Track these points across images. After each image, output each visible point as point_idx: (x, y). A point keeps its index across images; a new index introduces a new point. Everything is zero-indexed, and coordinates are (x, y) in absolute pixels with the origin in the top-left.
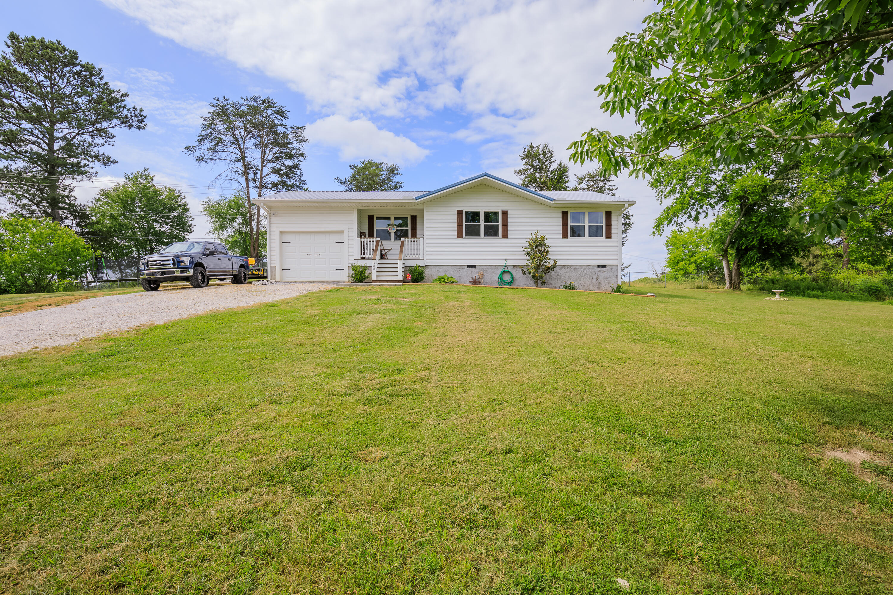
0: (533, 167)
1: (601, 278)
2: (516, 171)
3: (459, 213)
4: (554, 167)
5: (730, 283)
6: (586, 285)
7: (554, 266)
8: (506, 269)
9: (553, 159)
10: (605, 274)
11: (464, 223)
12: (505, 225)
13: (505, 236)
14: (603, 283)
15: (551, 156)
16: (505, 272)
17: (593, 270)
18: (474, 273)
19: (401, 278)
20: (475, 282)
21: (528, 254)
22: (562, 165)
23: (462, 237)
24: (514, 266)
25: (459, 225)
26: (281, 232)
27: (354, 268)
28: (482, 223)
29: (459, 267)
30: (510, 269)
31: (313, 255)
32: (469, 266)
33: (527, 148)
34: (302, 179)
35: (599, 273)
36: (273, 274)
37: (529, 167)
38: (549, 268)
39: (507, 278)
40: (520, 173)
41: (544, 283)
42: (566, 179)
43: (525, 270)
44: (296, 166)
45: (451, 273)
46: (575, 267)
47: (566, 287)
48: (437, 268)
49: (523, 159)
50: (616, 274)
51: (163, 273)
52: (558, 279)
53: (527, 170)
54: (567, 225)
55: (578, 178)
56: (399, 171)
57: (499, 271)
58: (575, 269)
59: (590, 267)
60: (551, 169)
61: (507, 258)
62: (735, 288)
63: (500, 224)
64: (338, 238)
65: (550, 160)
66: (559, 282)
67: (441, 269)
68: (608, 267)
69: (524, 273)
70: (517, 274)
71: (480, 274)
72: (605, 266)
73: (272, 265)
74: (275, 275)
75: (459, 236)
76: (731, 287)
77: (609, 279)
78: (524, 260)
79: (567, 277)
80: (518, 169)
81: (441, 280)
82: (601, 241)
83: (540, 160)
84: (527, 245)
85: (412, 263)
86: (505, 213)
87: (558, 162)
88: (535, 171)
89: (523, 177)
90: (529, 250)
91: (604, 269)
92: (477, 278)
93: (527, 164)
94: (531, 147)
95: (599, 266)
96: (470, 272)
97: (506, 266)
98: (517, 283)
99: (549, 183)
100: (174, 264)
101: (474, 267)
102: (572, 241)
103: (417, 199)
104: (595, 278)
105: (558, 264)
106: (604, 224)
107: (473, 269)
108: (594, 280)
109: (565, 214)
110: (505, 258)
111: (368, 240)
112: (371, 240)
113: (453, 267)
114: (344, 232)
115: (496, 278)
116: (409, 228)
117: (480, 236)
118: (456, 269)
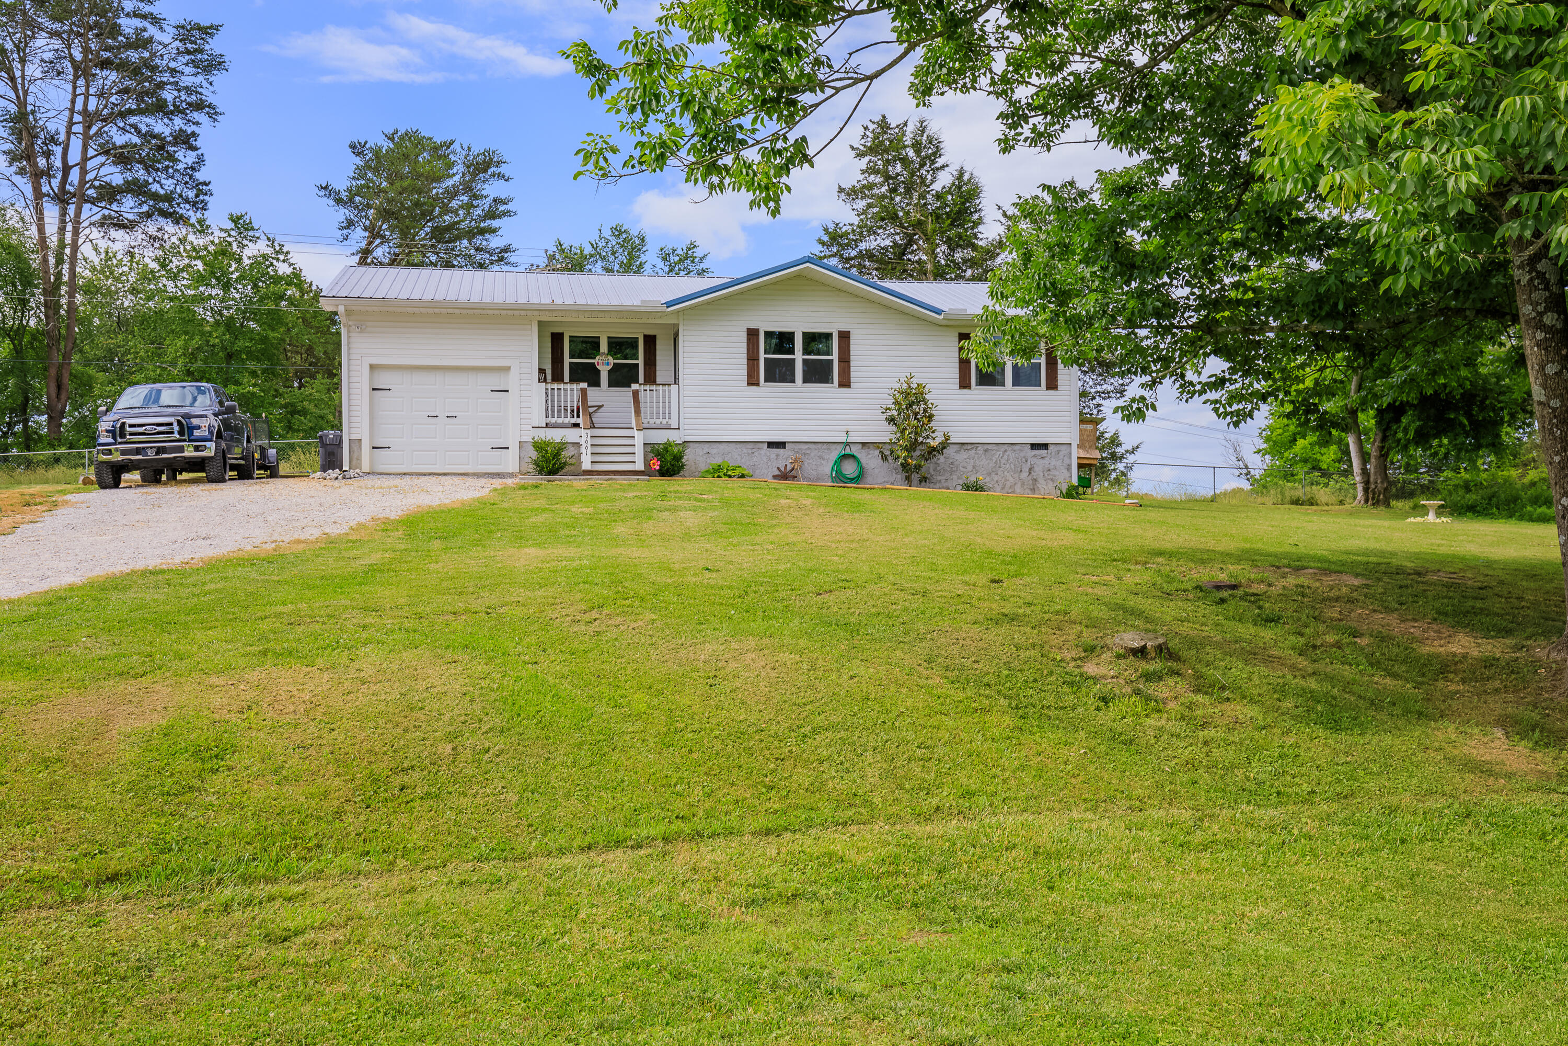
0: (887, 177)
1: (1038, 470)
2: (841, 190)
3: (752, 334)
4: (944, 180)
5: (1366, 490)
6: (1008, 484)
7: (944, 445)
8: (848, 451)
9: (940, 162)
10: (1046, 461)
11: (762, 356)
12: (845, 360)
13: (845, 383)
14: (1040, 481)
15: (937, 153)
16: (845, 457)
17: (1022, 454)
18: (783, 459)
19: (640, 466)
20: (785, 476)
21: (891, 420)
22: (966, 177)
23: (758, 384)
24: (864, 444)
25: (752, 359)
26: (372, 367)
27: (539, 446)
28: (799, 357)
29: (751, 446)
30: (855, 450)
31: (442, 416)
32: (771, 445)
33: (872, 127)
34: (200, 176)
35: (1034, 460)
36: (355, 455)
37: (879, 179)
38: (934, 449)
39: (849, 469)
40: (852, 194)
41: (924, 480)
42: (975, 217)
43: (887, 453)
44: (185, 140)
45: (735, 457)
46: (987, 448)
47: (967, 488)
48: (706, 448)
49: (860, 155)
50: (1067, 461)
51: (159, 451)
52: (952, 472)
53: (871, 186)
54: (969, 362)
55: (1005, 214)
56: (503, 169)
57: (835, 454)
58: (986, 451)
59: (1017, 447)
60: (937, 187)
61: (849, 428)
62: (1376, 503)
63: (835, 357)
64: (496, 381)
65: (933, 162)
66: (955, 477)
67: (714, 450)
68: (1051, 448)
69: (884, 458)
70: (871, 460)
71: (795, 461)
72: (1045, 446)
73: (354, 437)
74: (359, 459)
75: (752, 381)
76: (1367, 501)
77: (1052, 473)
78: (885, 433)
79: (970, 468)
80: (847, 185)
81: (718, 472)
82: (1039, 394)
83: (905, 161)
84: (890, 402)
85: (660, 437)
86: (845, 337)
87: (953, 169)
88: (894, 190)
89: (861, 204)
90: (895, 413)
91: (1043, 452)
92: (789, 468)
93: (871, 170)
94: (883, 124)
95: (1034, 446)
96: (773, 456)
97: (848, 444)
98: (869, 479)
99: (930, 227)
100: (181, 433)
101: (781, 445)
102: (979, 394)
103: (669, 304)
104: (1026, 469)
105: (952, 440)
106: (1042, 362)
107: (781, 451)
108: (1025, 475)
110: (845, 428)
111: (562, 386)
112: (568, 386)
113: (738, 446)
114: (508, 369)
115: (827, 468)
116: (641, 361)
117: (793, 381)
118: (745, 449)
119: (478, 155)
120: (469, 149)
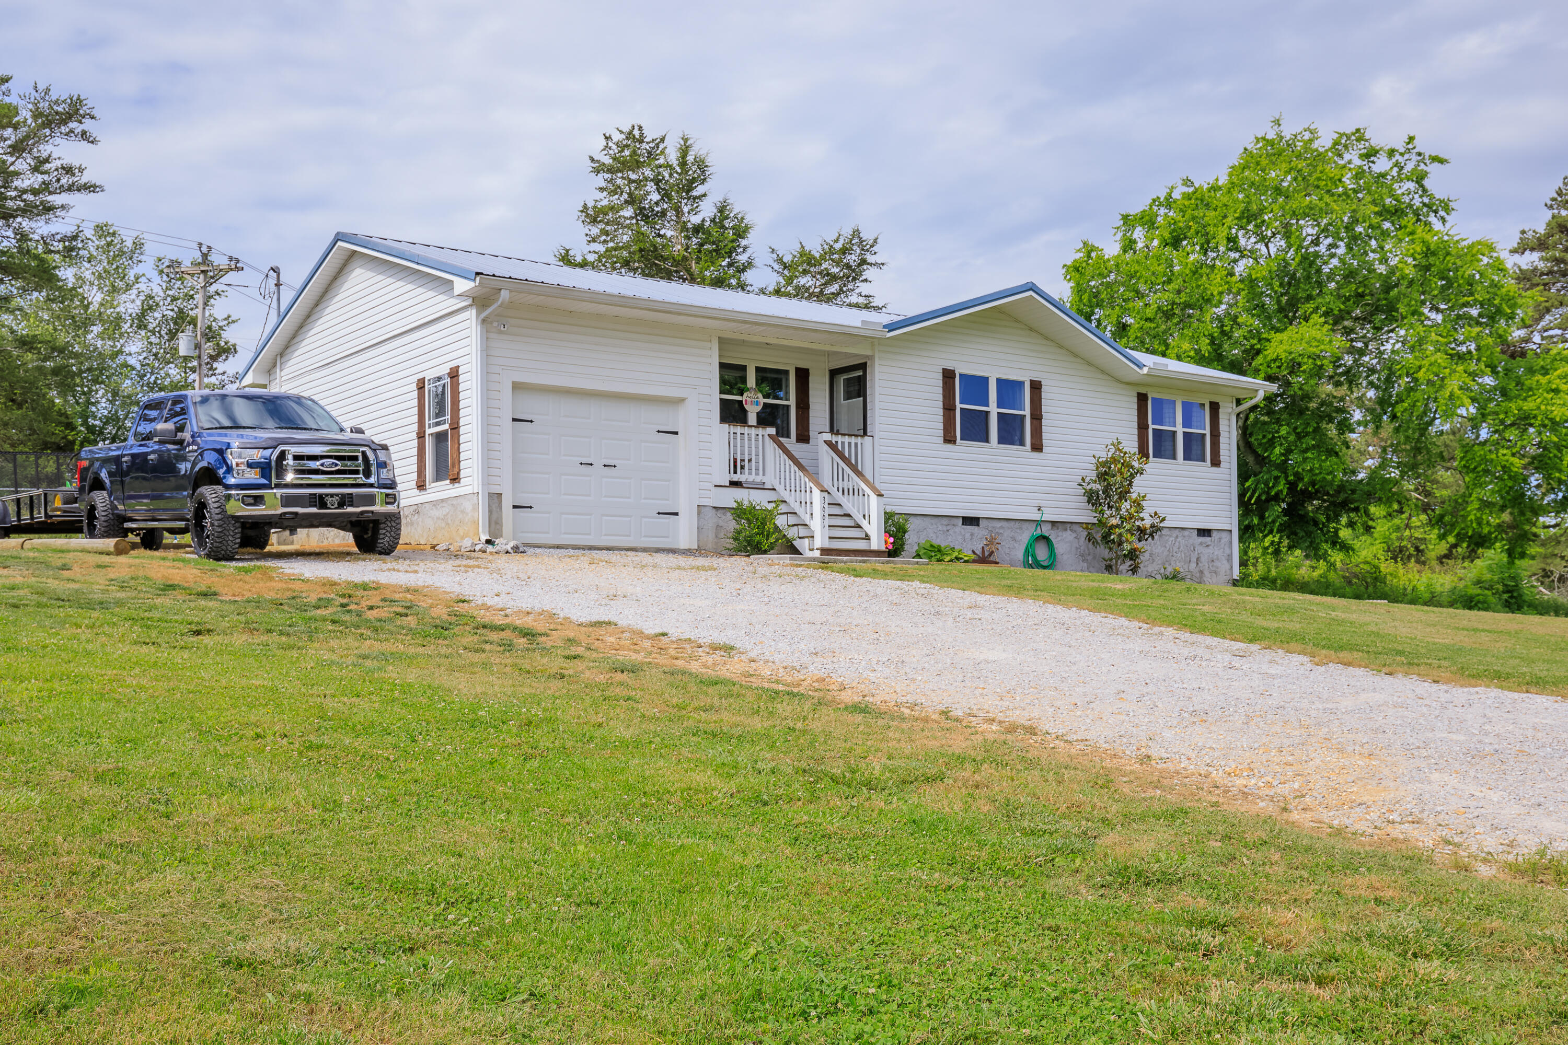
1: (1204, 560)
3: (948, 375)
7: (1155, 529)
8: (1040, 532)
10: (1210, 550)
11: (958, 405)
12: (1037, 417)
13: (1037, 447)
14: (1206, 573)
16: (1037, 539)
17: (1191, 541)
18: (979, 539)
21: (1088, 494)
23: (955, 442)
24: (1054, 523)
25: (949, 408)
26: (517, 387)
28: (993, 409)
29: (945, 521)
30: (1046, 530)
31: (598, 464)
32: (965, 521)
33: (617, 136)
35: (1200, 549)
36: (497, 519)
39: (1042, 552)
40: (592, 216)
42: (743, 259)
49: (601, 170)
50: (1228, 551)
53: (610, 209)
54: (1147, 428)
55: (780, 260)
57: (1025, 536)
59: (1186, 533)
60: (696, 218)
61: (1042, 503)
63: (1027, 412)
64: (662, 419)
65: (696, 188)
68: (1214, 534)
70: (1063, 543)
71: (991, 542)
72: (1208, 532)
73: (493, 489)
74: (499, 522)
75: (949, 437)
77: (1217, 564)
78: (1080, 512)
82: (1205, 470)
84: (1089, 474)
86: (1036, 387)
89: (594, 230)
90: (1098, 486)
91: (1207, 539)
92: (987, 549)
93: (612, 188)
94: (635, 135)
95: (1200, 532)
96: (968, 536)
97: (1039, 523)
98: (1061, 565)
100: (366, 473)
101: (975, 521)
102: (1155, 467)
103: (891, 328)
104: (1194, 558)
106: (1207, 431)
107: (973, 529)
108: (1193, 565)
109: (1142, 398)
110: (1037, 503)
111: (746, 430)
112: (753, 431)
113: (934, 520)
114: (682, 400)
115: (1019, 554)
116: (792, 402)
117: (987, 440)
118: (940, 525)
119: (57, 102)
120: (47, 91)
